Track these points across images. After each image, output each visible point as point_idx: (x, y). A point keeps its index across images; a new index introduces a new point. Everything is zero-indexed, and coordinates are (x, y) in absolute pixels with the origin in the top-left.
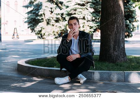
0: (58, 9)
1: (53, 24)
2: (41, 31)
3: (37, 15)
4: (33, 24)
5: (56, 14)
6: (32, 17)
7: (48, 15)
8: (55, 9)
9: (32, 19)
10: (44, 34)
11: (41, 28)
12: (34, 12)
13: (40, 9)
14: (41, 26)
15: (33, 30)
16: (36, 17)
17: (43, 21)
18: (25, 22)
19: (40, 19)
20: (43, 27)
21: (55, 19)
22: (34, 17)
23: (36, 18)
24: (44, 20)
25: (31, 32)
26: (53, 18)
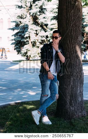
0: (43, 32)
1: (38, 46)
2: (26, 53)
3: (23, 37)
4: (19, 46)
5: (41, 36)
6: (18, 39)
7: (33, 38)
8: (40, 31)
9: (18, 41)
10: (30, 56)
11: (26, 50)
12: (20, 34)
13: (26, 32)
14: (26, 49)
15: (19, 52)
16: (22, 39)
17: (28, 43)
18: (12, 44)
19: (25, 41)
20: (28, 49)
21: (40, 41)
22: (20, 39)
23: (22, 41)
24: (30, 42)
25: (18, 54)
26: (38, 40)
